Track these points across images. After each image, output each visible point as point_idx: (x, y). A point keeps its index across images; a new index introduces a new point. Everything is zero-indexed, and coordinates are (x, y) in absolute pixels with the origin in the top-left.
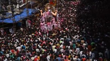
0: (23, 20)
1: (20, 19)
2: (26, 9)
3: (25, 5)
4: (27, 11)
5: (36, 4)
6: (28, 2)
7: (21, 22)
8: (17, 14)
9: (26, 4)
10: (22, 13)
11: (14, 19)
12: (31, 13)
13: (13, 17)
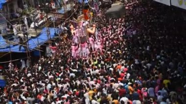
0: (41, 46)
1: (38, 45)
2: (46, 29)
4: (48, 31)
5: (61, 19)
6: (48, 17)
7: (39, 49)
8: (32, 37)
9: (46, 22)
10: (39, 35)
11: (28, 45)
12: (54, 34)
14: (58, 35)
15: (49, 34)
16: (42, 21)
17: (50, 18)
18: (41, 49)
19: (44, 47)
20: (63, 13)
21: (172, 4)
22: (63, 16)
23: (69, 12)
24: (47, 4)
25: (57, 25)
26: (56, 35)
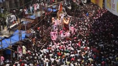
0: (13, 46)
1: (10, 45)
2: (18, 31)
3: (16, 25)
4: (20, 33)
5: (32, 24)
6: (21, 21)
7: (11, 48)
8: (5, 38)
9: (19, 25)
10: (12, 36)
11: (2, 44)
12: (25, 36)
14: (27, 37)
15: (20, 36)
16: (15, 24)
17: (23, 22)
18: (12, 49)
19: (15, 47)
20: (34, 18)
22: (33, 21)
23: (39, 18)
24: (21, 10)
25: (28, 29)
26: (26, 37)
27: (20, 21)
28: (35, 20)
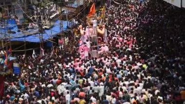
0: (54, 38)
1: (51, 37)
2: (59, 21)
3: (57, 15)
4: (61, 24)
5: (73, 13)
7: (52, 40)
8: (46, 29)
9: (59, 15)
10: (52, 27)
11: (42, 36)
12: (66, 27)
13: (39, 34)
14: (70, 28)
15: (61, 27)
16: (55, 14)
17: (64, 11)
20: (76, 7)
21: (183, 7)
22: (75, 10)
23: (81, 6)
26: (68, 28)
27: (61, 10)
28: (77, 8)
